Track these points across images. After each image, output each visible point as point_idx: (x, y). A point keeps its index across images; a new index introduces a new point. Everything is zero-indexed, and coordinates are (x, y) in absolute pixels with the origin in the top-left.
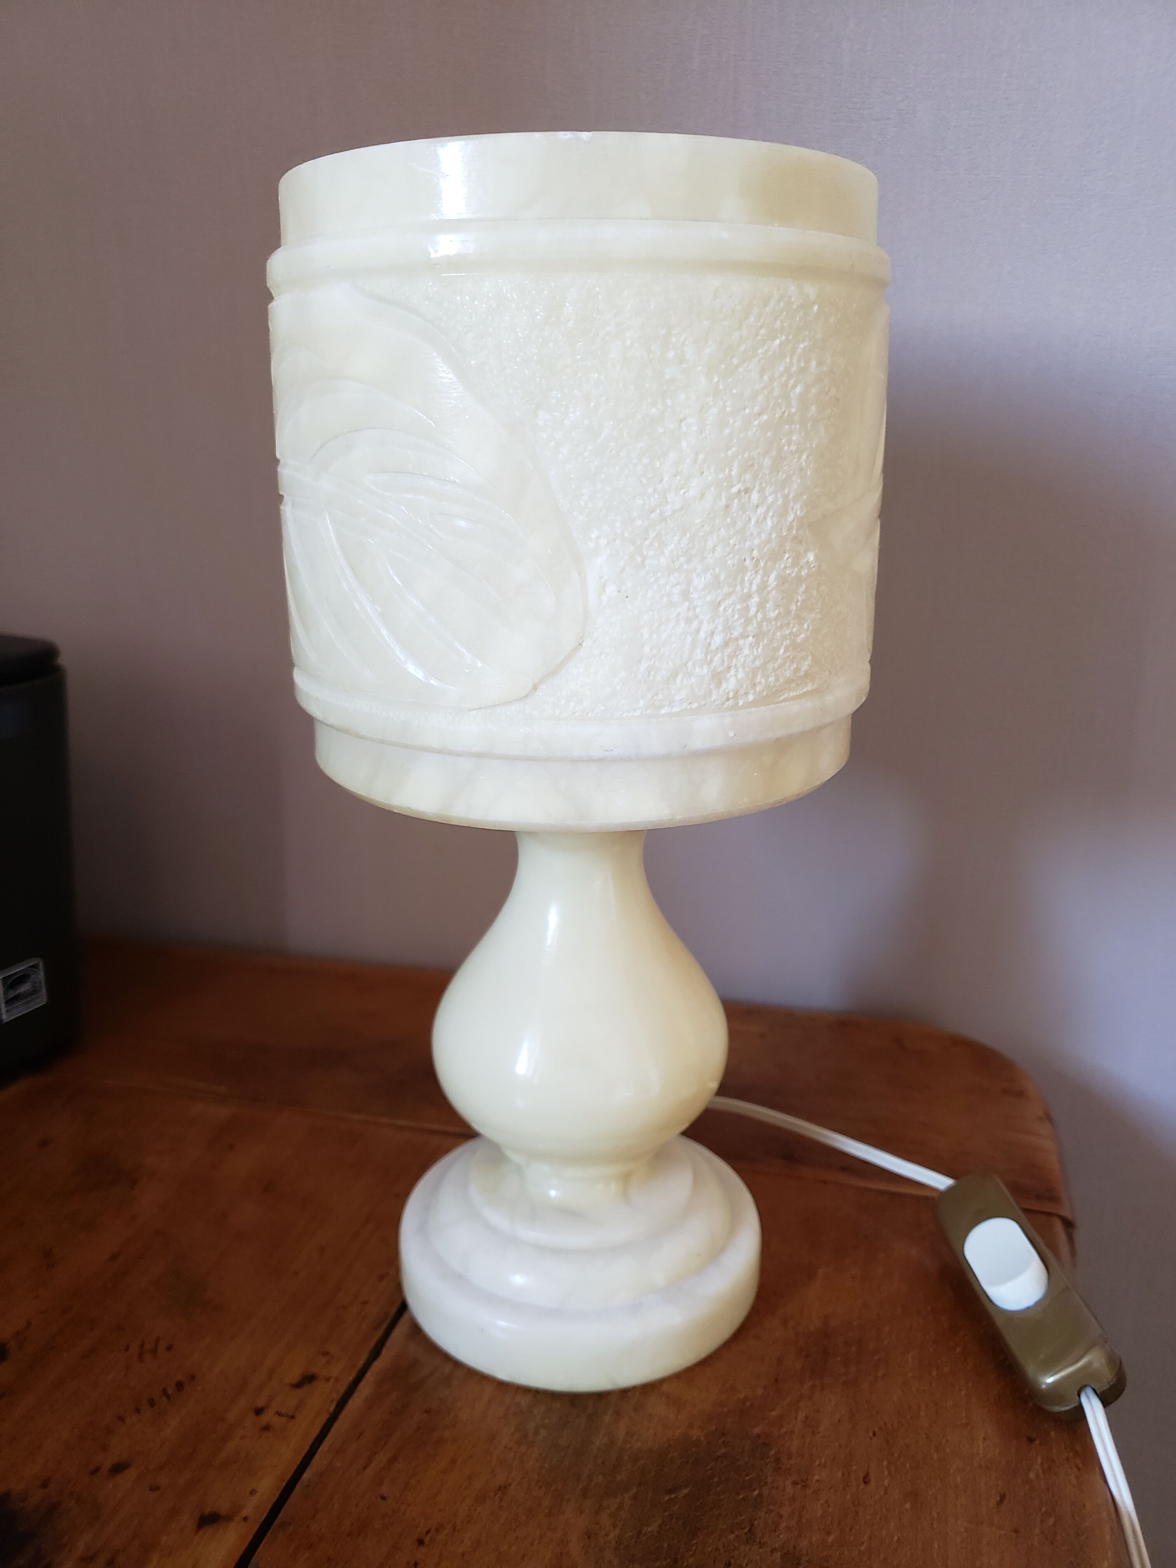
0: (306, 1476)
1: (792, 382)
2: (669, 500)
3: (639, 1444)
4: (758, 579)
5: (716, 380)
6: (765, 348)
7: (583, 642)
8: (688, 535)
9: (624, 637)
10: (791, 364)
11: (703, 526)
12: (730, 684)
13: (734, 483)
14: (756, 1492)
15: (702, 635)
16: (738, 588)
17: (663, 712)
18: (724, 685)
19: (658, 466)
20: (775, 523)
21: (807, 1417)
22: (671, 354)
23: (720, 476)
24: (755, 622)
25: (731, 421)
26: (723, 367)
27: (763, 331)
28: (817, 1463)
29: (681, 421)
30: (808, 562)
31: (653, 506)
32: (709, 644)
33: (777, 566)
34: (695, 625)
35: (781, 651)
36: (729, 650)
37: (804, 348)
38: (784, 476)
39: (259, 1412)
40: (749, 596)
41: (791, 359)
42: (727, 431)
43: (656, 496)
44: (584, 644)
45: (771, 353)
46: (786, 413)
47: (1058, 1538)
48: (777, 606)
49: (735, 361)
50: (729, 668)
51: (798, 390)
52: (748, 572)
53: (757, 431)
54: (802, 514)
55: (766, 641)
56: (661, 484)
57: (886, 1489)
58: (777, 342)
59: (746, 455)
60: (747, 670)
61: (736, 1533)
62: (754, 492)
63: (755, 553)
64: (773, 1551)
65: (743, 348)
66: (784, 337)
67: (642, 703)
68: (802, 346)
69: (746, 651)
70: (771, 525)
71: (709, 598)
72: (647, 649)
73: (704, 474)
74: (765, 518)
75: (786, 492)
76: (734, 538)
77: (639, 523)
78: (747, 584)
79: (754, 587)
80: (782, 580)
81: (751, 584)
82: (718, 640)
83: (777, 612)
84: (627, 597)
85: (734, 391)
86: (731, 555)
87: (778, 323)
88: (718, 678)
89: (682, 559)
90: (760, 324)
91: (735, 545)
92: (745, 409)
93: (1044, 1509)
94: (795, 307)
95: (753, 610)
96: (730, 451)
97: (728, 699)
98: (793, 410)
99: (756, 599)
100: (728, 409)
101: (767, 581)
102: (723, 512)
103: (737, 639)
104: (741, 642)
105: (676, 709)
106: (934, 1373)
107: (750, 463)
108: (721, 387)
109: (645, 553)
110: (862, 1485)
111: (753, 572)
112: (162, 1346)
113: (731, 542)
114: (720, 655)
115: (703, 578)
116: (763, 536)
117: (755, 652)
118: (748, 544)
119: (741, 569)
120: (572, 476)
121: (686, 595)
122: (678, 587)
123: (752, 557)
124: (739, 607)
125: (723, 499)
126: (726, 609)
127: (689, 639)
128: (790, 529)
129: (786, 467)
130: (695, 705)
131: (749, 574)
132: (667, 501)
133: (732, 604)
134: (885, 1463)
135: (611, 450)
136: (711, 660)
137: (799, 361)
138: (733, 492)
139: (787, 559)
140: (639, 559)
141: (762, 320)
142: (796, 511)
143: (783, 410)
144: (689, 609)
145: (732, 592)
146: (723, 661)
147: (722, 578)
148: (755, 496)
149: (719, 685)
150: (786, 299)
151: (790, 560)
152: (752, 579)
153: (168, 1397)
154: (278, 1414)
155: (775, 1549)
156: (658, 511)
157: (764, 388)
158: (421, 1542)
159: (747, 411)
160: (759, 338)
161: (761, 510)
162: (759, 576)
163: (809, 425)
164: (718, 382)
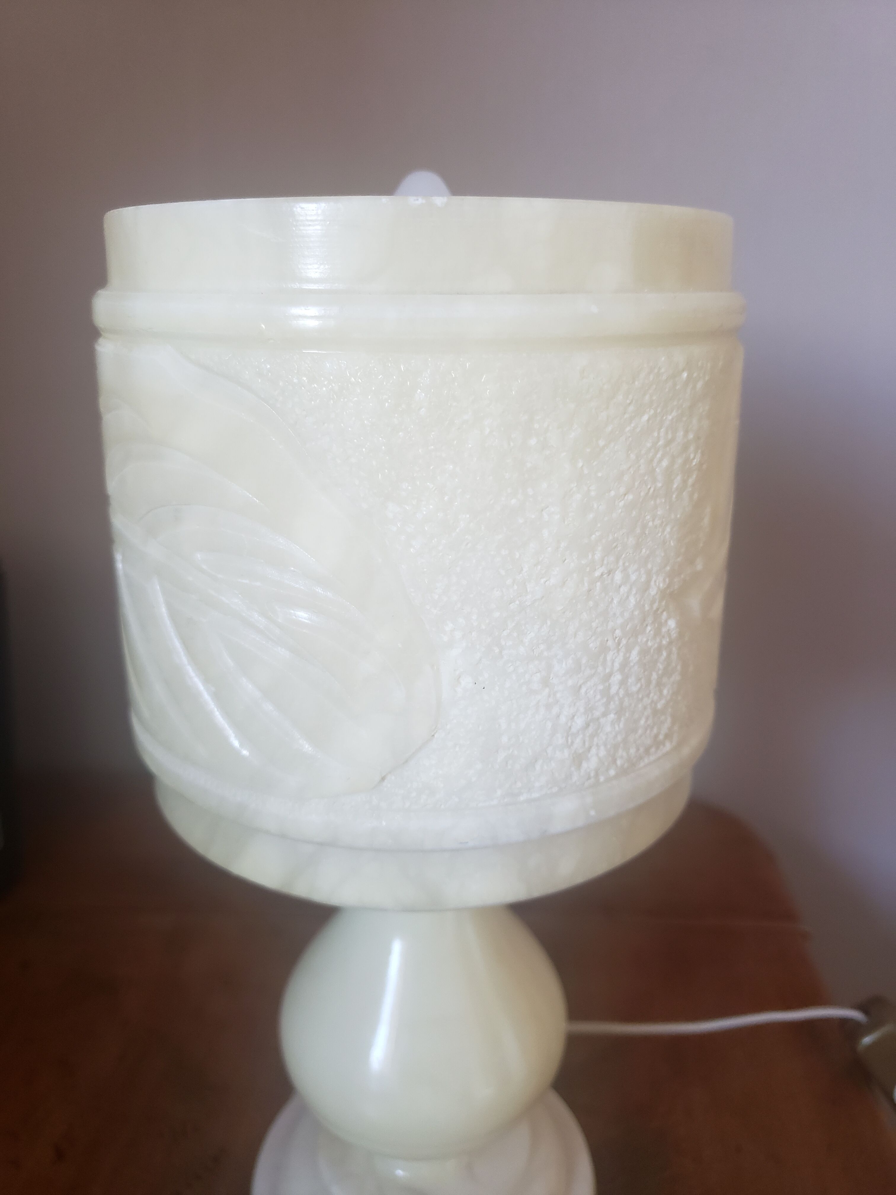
1: (659, 455)
2: (528, 590)
4: (620, 658)
5: (580, 464)
6: (632, 425)
7: (435, 733)
8: (549, 623)
9: (480, 729)
10: (658, 438)
11: (564, 612)
12: (591, 764)
13: (597, 567)
15: (563, 719)
16: (600, 669)
17: (521, 798)
18: (585, 765)
19: (517, 557)
20: (638, 599)
22: (533, 442)
23: (583, 562)
24: (616, 698)
25: (595, 506)
26: (588, 450)
27: (631, 408)
29: (542, 510)
30: (669, 630)
31: (512, 597)
32: (570, 727)
33: (639, 640)
34: (555, 710)
35: (642, 722)
36: (591, 730)
37: (673, 419)
38: (648, 552)
40: (610, 675)
41: (659, 433)
42: (591, 516)
43: (516, 587)
44: (435, 736)
45: (638, 430)
46: (652, 489)
48: (639, 680)
49: (601, 443)
50: (590, 748)
51: (665, 463)
52: (611, 651)
53: (621, 512)
54: (665, 586)
55: (627, 715)
56: (521, 575)
58: (645, 417)
59: (611, 538)
60: (609, 747)
62: (617, 572)
63: (618, 632)
65: (609, 428)
66: (652, 412)
67: (499, 792)
68: (670, 417)
69: (608, 729)
70: (634, 603)
71: (570, 683)
72: (505, 739)
73: (566, 562)
74: (628, 597)
75: (649, 566)
76: (597, 621)
77: (497, 614)
78: (609, 663)
79: (617, 665)
80: (644, 652)
81: (613, 662)
82: (579, 722)
83: (639, 685)
84: (484, 688)
85: (600, 475)
86: (593, 638)
87: (647, 397)
88: (578, 759)
89: (542, 647)
90: (628, 401)
91: (597, 627)
92: (610, 491)
94: (664, 377)
95: (613, 690)
96: (594, 536)
97: (589, 778)
98: (659, 485)
99: (617, 677)
100: (593, 493)
101: (629, 657)
102: (585, 597)
103: (598, 719)
104: (602, 720)
105: (535, 795)
107: (615, 544)
108: (586, 471)
109: (503, 643)
111: (615, 651)
113: (594, 625)
114: (581, 736)
115: (564, 663)
116: (627, 615)
117: (617, 728)
118: (611, 624)
119: (604, 649)
120: (425, 570)
121: (546, 682)
122: (538, 674)
123: (615, 637)
124: (601, 687)
125: (586, 584)
126: (588, 691)
127: (549, 725)
128: (652, 604)
129: (651, 542)
130: (555, 789)
131: (611, 653)
132: (527, 591)
133: (594, 686)
135: (467, 544)
136: (572, 743)
137: (667, 433)
138: (596, 575)
139: (650, 631)
140: (497, 650)
141: (631, 397)
142: (658, 583)
143: (649, 487)
144: (549, 696)
145: (594, 674)
146: (584, 742)
147: (584, 661)
148: (618, 577)
149: (579, 766)
150: (656, 371)
151: (651, 632)
152: (614, 658)
156: (517, 602)
157: (630, 467)
159: (613, 493)
160: (626, 416)
161: (624, 589)
162: (621, 654)
163: (674, 496)
164: (582, 466)
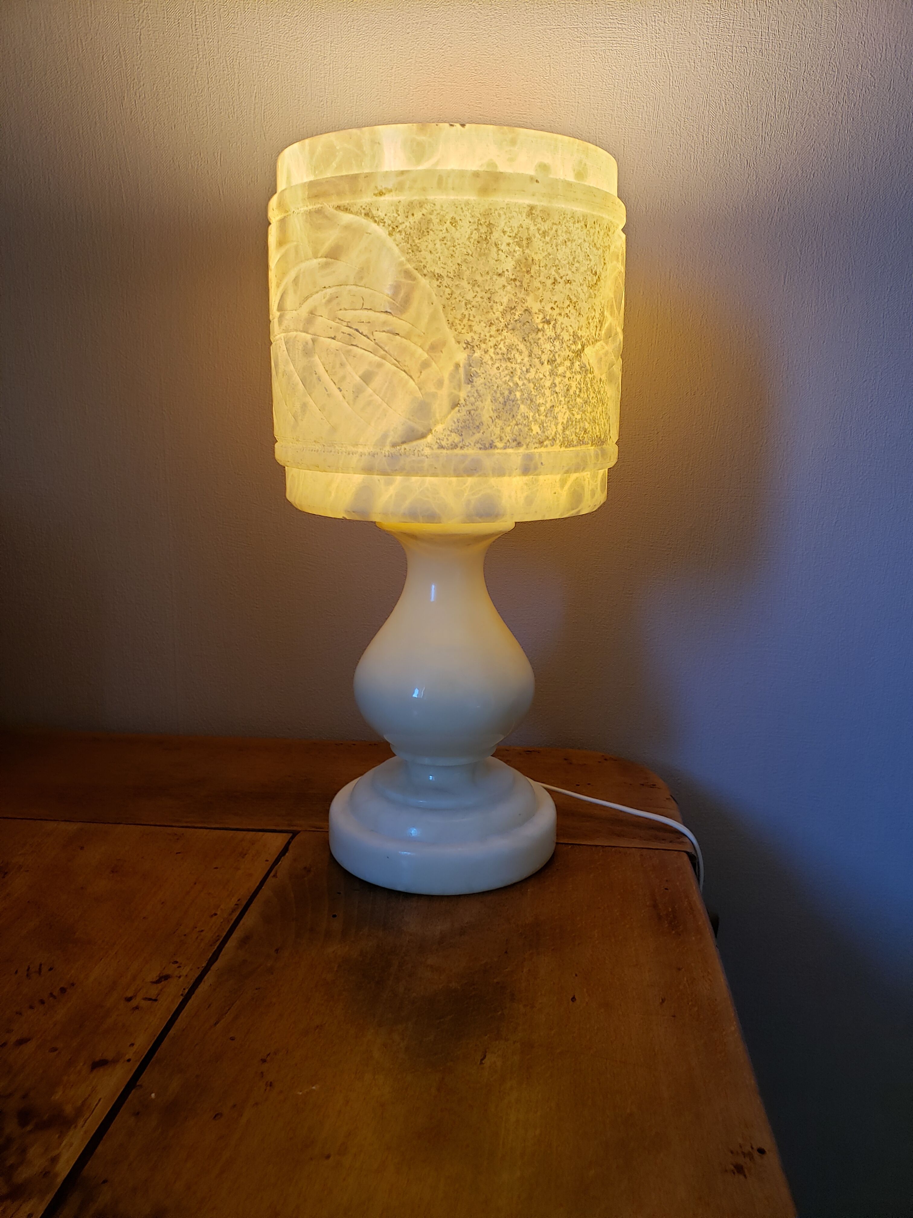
0: (172, 1032)
3: (414, 994)
14: (500, 1013)
21: (529, 970)
28: (539, 994)
39: (129, 999)
47: (701, 1017)
57: (587, 1003)
61: (489, 1035)
64: (514, 1042)
93: (690, 1004)
106: (613, 940)
110: (571, 1002)
112: (45, 969)
134: (585, 990)
153: (55, 997)
154: (145, 999)
155: (515, 1041)
158: (264, 1061)
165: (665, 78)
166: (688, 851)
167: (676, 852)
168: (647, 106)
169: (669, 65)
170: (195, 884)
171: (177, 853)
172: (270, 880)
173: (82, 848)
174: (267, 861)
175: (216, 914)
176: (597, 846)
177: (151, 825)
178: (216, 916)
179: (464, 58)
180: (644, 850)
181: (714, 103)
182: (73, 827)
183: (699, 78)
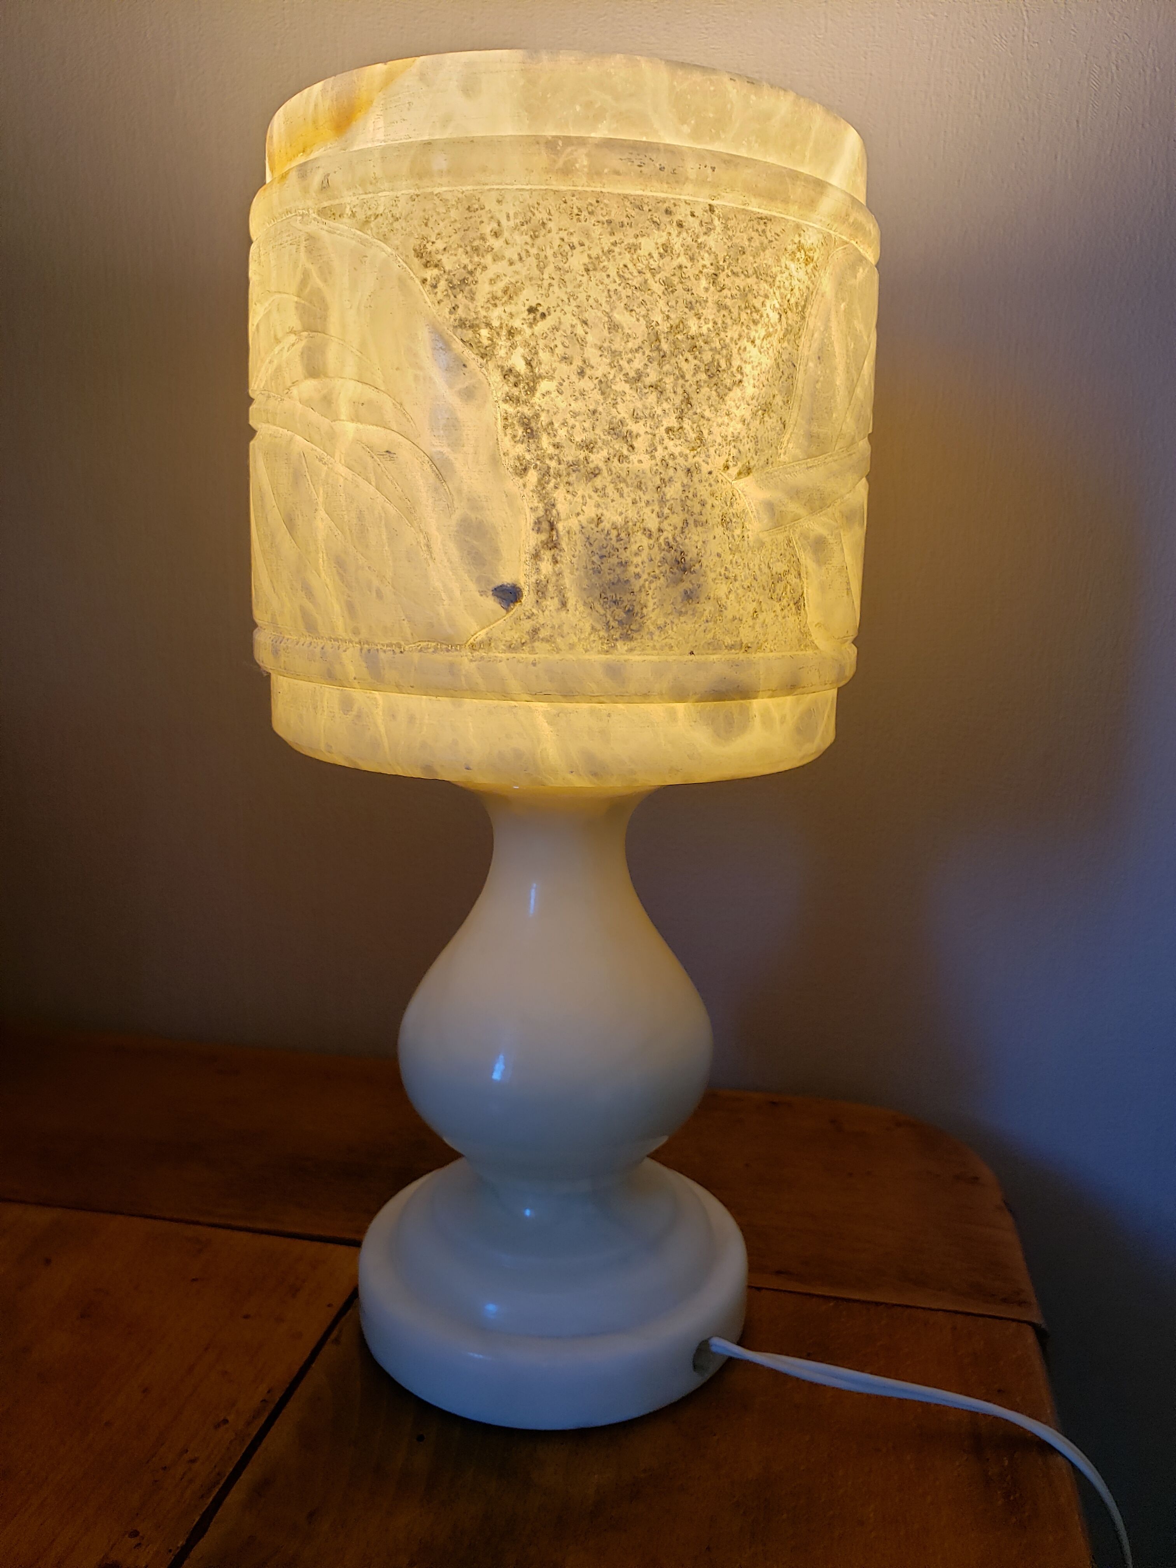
165: (1016, 29)
166: (1036, 1321)
167: (1014, 1324)
168: (984, 74)
169: (1024, 9)
170: (206, 1349)
171: (194, 1280)
172: (329, 1348)
173: (48, 1261)
174: (329, 1305)
175: (226, 1421)
176: (878, 1304)
177: (164, 1219)
178: (227, 1426)
179: (689, 11)
180: (959, 1315)
181: (1098, 68)
182: (43, 1217)
183: (1073, 28)
